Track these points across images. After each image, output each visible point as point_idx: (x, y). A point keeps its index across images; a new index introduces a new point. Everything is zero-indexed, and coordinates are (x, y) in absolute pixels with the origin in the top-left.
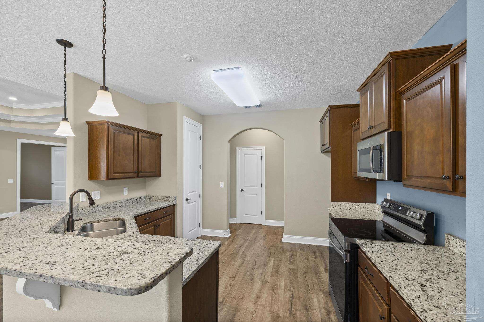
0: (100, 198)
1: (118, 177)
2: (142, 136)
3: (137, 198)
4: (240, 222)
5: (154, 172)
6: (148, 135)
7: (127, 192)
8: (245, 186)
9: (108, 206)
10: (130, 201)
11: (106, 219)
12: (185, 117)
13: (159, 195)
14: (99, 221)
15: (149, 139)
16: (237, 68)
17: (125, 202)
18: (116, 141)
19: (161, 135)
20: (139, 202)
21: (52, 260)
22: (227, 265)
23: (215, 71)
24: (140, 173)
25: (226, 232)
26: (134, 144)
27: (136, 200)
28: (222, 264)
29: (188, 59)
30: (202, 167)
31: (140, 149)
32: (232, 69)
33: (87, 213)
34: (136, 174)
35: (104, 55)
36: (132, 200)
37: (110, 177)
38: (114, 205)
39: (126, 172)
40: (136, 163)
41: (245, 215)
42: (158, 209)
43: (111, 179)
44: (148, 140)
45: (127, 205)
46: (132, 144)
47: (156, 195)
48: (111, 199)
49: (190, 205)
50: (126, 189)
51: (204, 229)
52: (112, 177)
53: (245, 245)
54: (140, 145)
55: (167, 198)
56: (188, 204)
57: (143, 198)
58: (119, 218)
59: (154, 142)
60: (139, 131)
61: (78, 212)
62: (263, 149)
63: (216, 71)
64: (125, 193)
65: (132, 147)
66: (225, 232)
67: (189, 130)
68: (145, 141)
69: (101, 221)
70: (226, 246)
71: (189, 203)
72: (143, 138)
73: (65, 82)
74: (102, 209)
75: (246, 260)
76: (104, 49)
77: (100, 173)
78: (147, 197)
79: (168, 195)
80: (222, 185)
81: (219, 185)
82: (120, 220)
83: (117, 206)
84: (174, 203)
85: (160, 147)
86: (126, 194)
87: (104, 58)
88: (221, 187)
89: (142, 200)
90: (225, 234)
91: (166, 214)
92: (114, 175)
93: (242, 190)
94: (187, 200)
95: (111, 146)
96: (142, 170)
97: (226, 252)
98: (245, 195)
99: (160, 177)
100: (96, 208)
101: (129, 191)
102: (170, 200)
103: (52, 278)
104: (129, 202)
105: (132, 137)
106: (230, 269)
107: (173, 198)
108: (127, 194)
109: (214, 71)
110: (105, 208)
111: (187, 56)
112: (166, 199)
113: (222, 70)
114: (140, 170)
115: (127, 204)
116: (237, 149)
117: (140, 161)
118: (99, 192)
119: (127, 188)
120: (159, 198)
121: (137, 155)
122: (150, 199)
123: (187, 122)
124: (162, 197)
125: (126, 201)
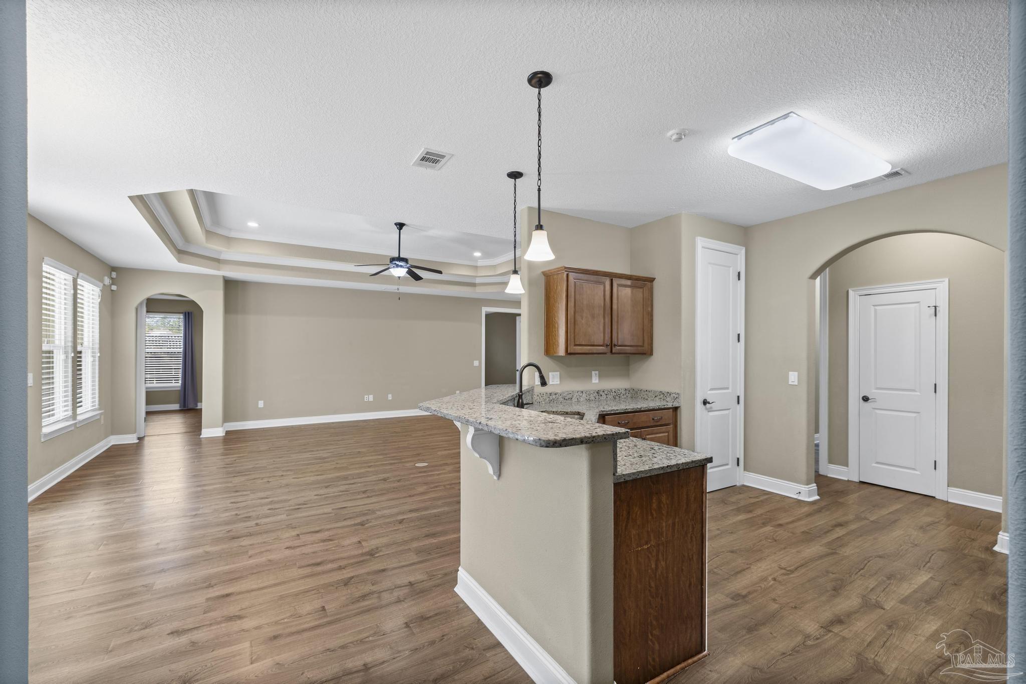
0: (559, 383)
1: (581, 352)
2: (619, 285)
3: (614, 390)
4: (861, 480)
5: (641, 346)
6: (629, 282)
7: (598, 378)
8: (878, 389)
9: (570, 396)
10: (601, 393)
11: (562, 410)
12: (699, 238)
13: (649, 388)
14: (554, 412)
15: (629, 289)
16: (786, 116)
17: (594, 395)
18: (578, 297)
19: (654, 279)
20: (617, 397)
21: (490, 417)
22: (782, 546)
23: (736, 139)
24: (615, 347)
25: (804, 489)
26: (604, 299)
27: (611, 393)
28: (770, 542)
29: (674, 137)
30: (747, 338)
31: (615, 307)
32: (772, 122)
33: (543, 402)
34: (609, 347)
35: (539, 186)
36: (606, 393)
37: (570, 351)
38: (578, 397)
39: (592, 344)
40: (608, 330)
41: (877, 463)
42: (642, 409)
43: (571, 354)
44: (628, 291)
45: (597, 399)
46: (602, 298)
47: (644, 388)
48: (574, 386)
49: (711, 414)
50: (596, 374)
51: (748, 473)
52: (572, 351)
53: (853, 526)
54: (615, 301)
55: (664, 395)
56: (708, 411)
57: (624, 392)
58: (579, 412)
59: (639, 293)
60: (612, 276)
61: (532, 398)
62: (942, 287)
63: (739, 137)
64: (595, 380)
65: (603, 305)
66: (802, 488)
67: (709, 263)
68: (625, 293)
69: (556, 412)
70: (795, 516)
71: (710, 410)
72: (620, 288)
73: (515, 224)
74: (561, 400)
75: (839, 554)
76: (540, 179)
77: (558, 346)
78: (631, 391)
79: (665, 389)
80: (793, 377)
81: (787, 378)
82: (579, 415)
83: (582, 399)
84: (676, 404)
85: (652, 301)
86: (595, 382)
87: (539, 190)
88: (790, 383)
89: (622, 395)
90: (800, 493)
91: (657, 422)
92: (575, 347)
93: (866, 399)
94: (705, 402)
95: (571, 304)
96: (618, 342)
97: (791, 526)
98: (878, 411)
99: (653, 356)
100: (554, 397)
101: (600, 377)
102: (668, 399)
103: (487, 425)
104: (601, 395)
105: (602, 287)
106: (787, 556)
107: (674, 395)
108: (597, 381)
109: (733, 138)
110: (566, 398)
111: (672, 133)
112: (662, 396)
113: (750, 132)
114: (615, 341)
115: (597, 397)
116: (851, 293)
117: (615, 327)
118: (558, 373)
119: (597, 372)
120: (650, 394)
121: (610, 316)
122: (634, 394)
123: (703, 247)
124: (655, 392)
125: (596, 393)
